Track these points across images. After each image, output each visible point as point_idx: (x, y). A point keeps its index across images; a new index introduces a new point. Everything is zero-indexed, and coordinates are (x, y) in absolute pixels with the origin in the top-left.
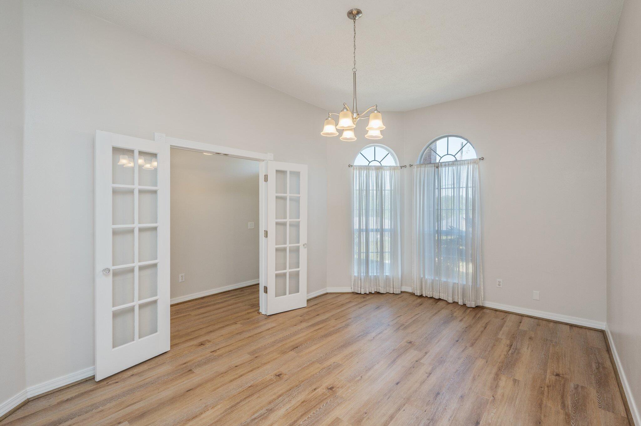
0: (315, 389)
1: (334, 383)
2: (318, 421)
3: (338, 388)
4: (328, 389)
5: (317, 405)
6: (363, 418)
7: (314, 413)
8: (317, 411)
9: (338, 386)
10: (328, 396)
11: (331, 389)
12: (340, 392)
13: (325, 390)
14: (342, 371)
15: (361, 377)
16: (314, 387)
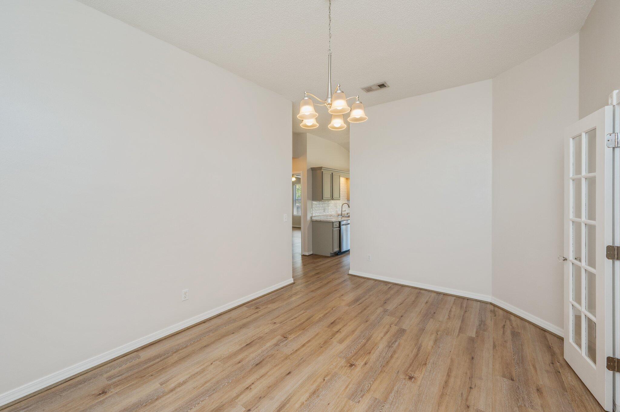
0: (366, 364)
1: (351, 371)
2: (353, 342)
3: (345, 366)
4: (354, 365)
5: (358, 351)
6: (323, 344)
7: (358, 346)
8: (357, 347)
9: (346, 368)
10: (353, 358)
11: (351, 365)
12: (343, 362)
13: (357, 363)
14: (346, 388)
15: (324, 380)
16: (367, 365)
